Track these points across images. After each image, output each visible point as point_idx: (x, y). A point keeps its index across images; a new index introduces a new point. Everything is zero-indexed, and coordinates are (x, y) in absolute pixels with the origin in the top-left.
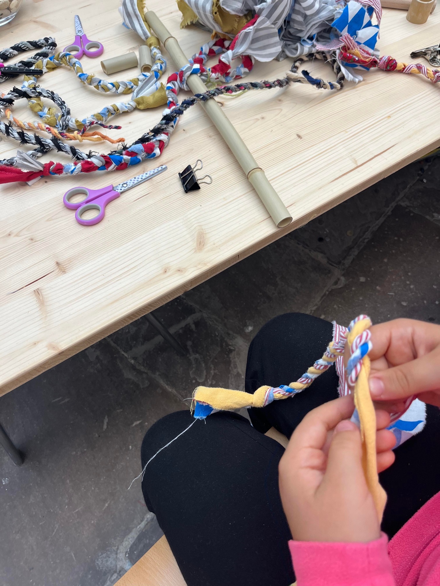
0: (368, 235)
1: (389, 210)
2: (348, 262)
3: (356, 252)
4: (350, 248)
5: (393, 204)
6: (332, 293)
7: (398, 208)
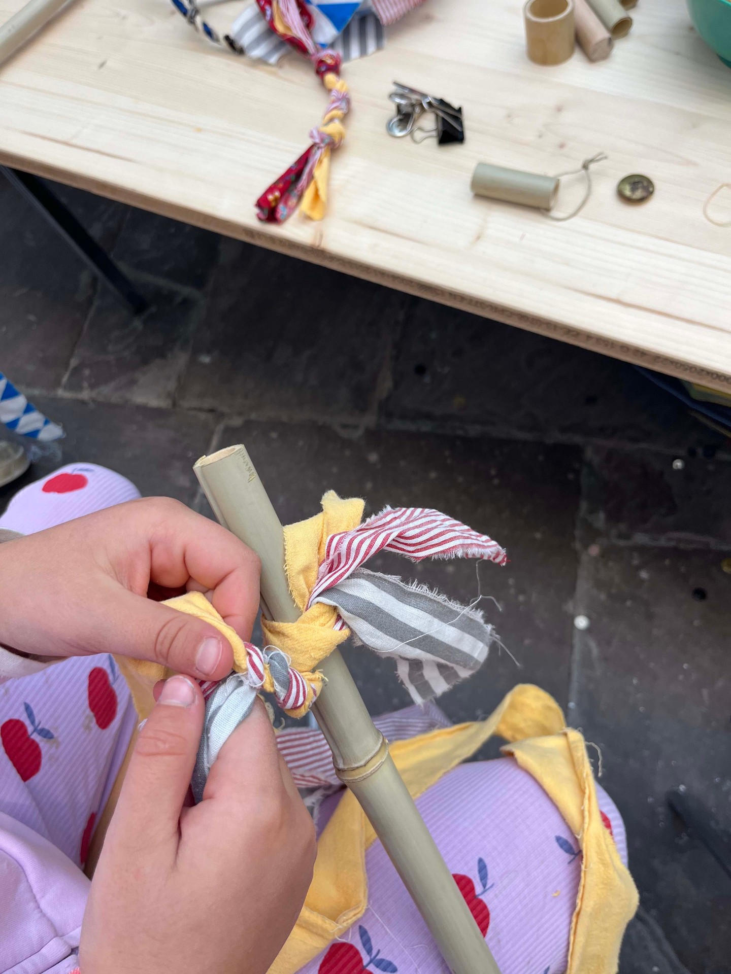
0: (474, 431)
1: (555, 437)
2: (398, 425)
3: (426, 427)
4: (429, 417)
5: (577, 439)
6: (324, 431)
7: (576, 451)
